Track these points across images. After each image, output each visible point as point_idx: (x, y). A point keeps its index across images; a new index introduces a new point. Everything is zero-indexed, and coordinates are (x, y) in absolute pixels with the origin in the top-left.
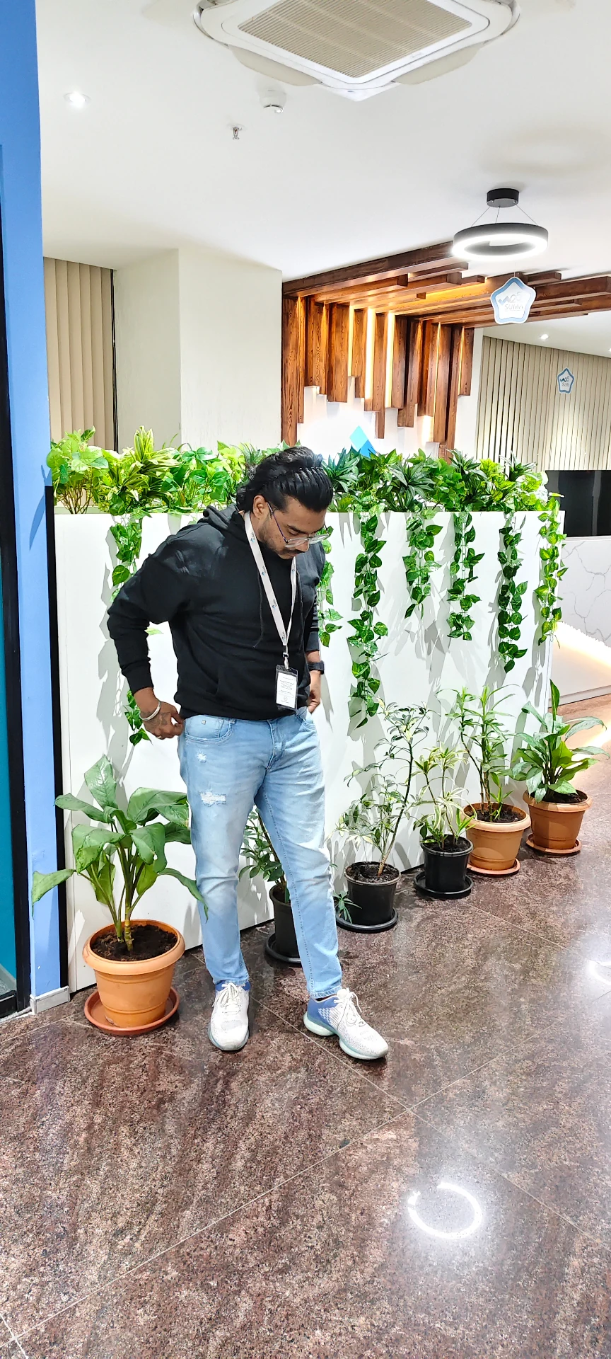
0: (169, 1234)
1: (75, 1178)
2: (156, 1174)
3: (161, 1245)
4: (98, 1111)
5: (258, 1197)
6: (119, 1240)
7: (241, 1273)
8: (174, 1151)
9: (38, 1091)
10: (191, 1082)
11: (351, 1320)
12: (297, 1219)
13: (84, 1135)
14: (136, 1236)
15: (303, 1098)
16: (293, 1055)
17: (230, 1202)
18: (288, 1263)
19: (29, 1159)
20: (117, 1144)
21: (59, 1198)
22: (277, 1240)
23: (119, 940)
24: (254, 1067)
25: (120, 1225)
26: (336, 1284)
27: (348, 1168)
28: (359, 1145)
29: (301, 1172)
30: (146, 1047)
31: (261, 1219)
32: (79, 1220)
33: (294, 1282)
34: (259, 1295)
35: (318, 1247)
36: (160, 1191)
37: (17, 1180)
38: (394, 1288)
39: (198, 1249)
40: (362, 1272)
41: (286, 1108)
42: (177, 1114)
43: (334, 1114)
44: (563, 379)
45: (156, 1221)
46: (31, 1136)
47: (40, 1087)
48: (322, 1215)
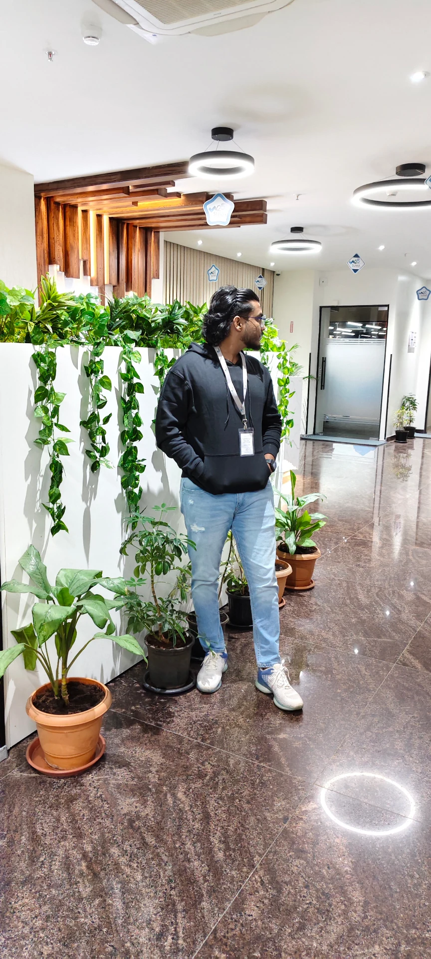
0: (200, 926)
1: (97, 901)
2: (162, 880)
3: (199, 936)
4: (84, 841)
5: (249, 876)
6: (164, 943)
7: (272, 940)
8: (165, 858)
9: (23, 837)
10: (146, 801)
11: (370, 950)
12: (287, 885)
13: (84, 864)
14: (174, 934)
15: (237, 793)
16: (211, 762)
17: (232, 886)
18: (301, 921)
19: (48, 896)
20: (115, 865)
21: (93, 922)
22: (283, 905)
23: (56, 698)
24: (187, 778)
25: (157, 930)
26: (344, 926)
27: (299, 837)
28: (297, 819)
29: (269, 849)
30: (93, 782)
31: (262, 893)
32: (121, 935)
33: (314, 934)
34: (296, 952)
35: (314, 902)
36: (173, 892)
37: (48, 917)
38: (383, 916)
39: (229, 930)
40: (355, 912)
41: (229, 804)
42: (150, 828)
43: (265, 800)
44: (212, 273)
45: (184, 917)
46: (38, 876)
47: (21, 833)
48: (302, 877)
